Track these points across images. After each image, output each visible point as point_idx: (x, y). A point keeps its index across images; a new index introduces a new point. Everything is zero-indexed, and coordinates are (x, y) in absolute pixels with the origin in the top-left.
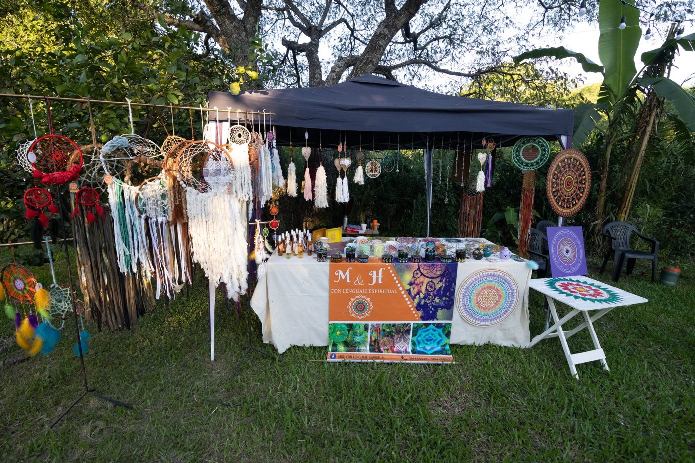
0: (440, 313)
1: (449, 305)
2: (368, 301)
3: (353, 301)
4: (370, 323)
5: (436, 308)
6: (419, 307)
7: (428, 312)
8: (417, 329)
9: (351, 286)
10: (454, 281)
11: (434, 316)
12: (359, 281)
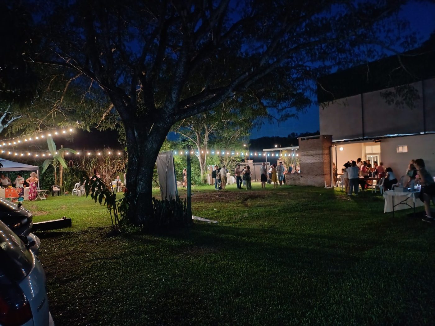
0: (22, 195)
1: (23, 194)
2: (11, 194)
3: (9, 195)
4: (11, 198)
5: (21, 195)
6: (19, 195)
7: (20, 195)
8: (19, 198)
9: (8, 192)
10: (23, 190)
11: (21, 196)
12: (9, 192)
